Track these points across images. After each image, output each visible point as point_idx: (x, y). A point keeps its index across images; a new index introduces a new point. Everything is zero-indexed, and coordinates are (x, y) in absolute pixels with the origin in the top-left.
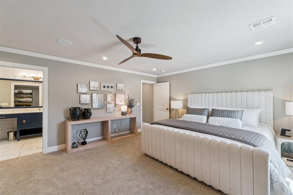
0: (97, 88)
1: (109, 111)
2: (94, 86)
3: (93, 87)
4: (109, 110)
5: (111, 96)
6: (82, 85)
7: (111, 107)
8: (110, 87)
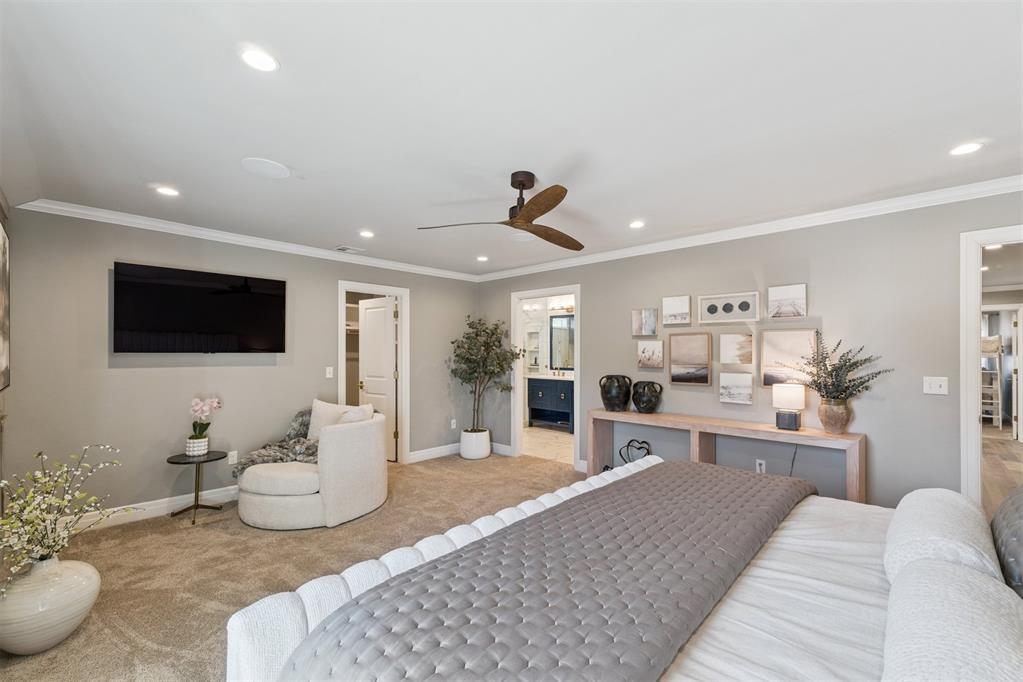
0: (683, 316)
1: (728, 400)
2: (675, 312)
3: (670, 316)
4: (730, 395)
5: (739, 343)
6: (641, 314)
7: (737, 387)
8: (736, 308)
